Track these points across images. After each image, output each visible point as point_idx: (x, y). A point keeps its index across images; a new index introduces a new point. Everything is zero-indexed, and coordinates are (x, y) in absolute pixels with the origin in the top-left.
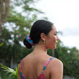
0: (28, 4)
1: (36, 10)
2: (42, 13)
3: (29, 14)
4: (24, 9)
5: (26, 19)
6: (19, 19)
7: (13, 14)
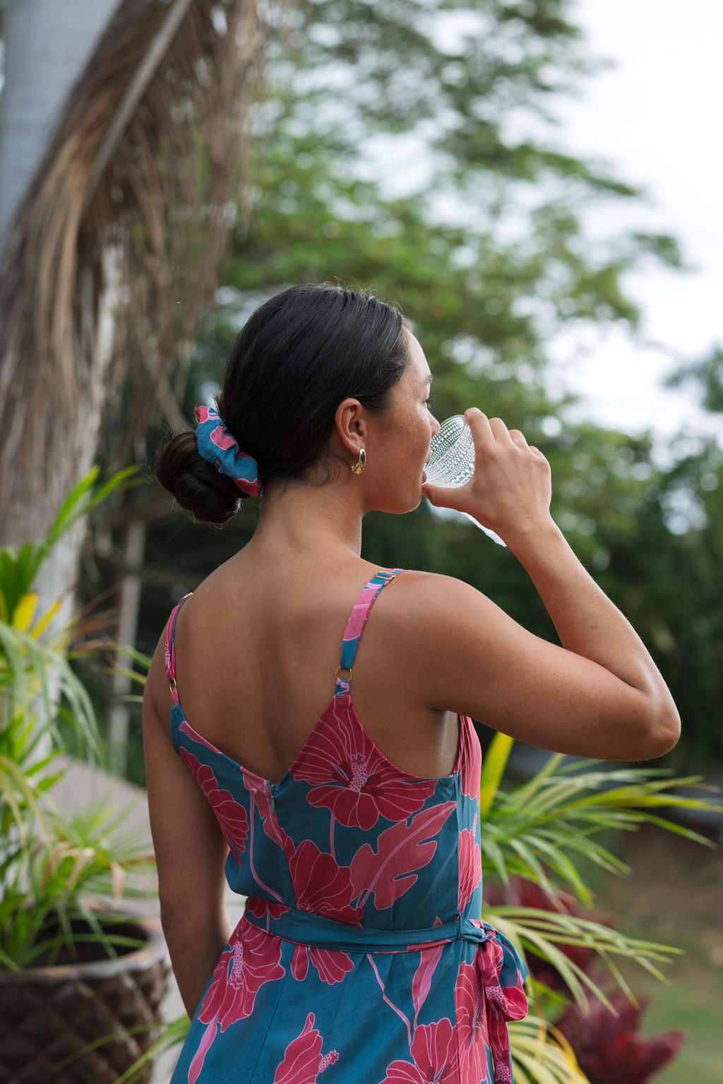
0: (484, 109)
1: (566, 166)
2: (623, 191)
3: (495, 211)
4: (447, 163)
5: (465, 257)
6: (398, 253)
7: (344, 210)
